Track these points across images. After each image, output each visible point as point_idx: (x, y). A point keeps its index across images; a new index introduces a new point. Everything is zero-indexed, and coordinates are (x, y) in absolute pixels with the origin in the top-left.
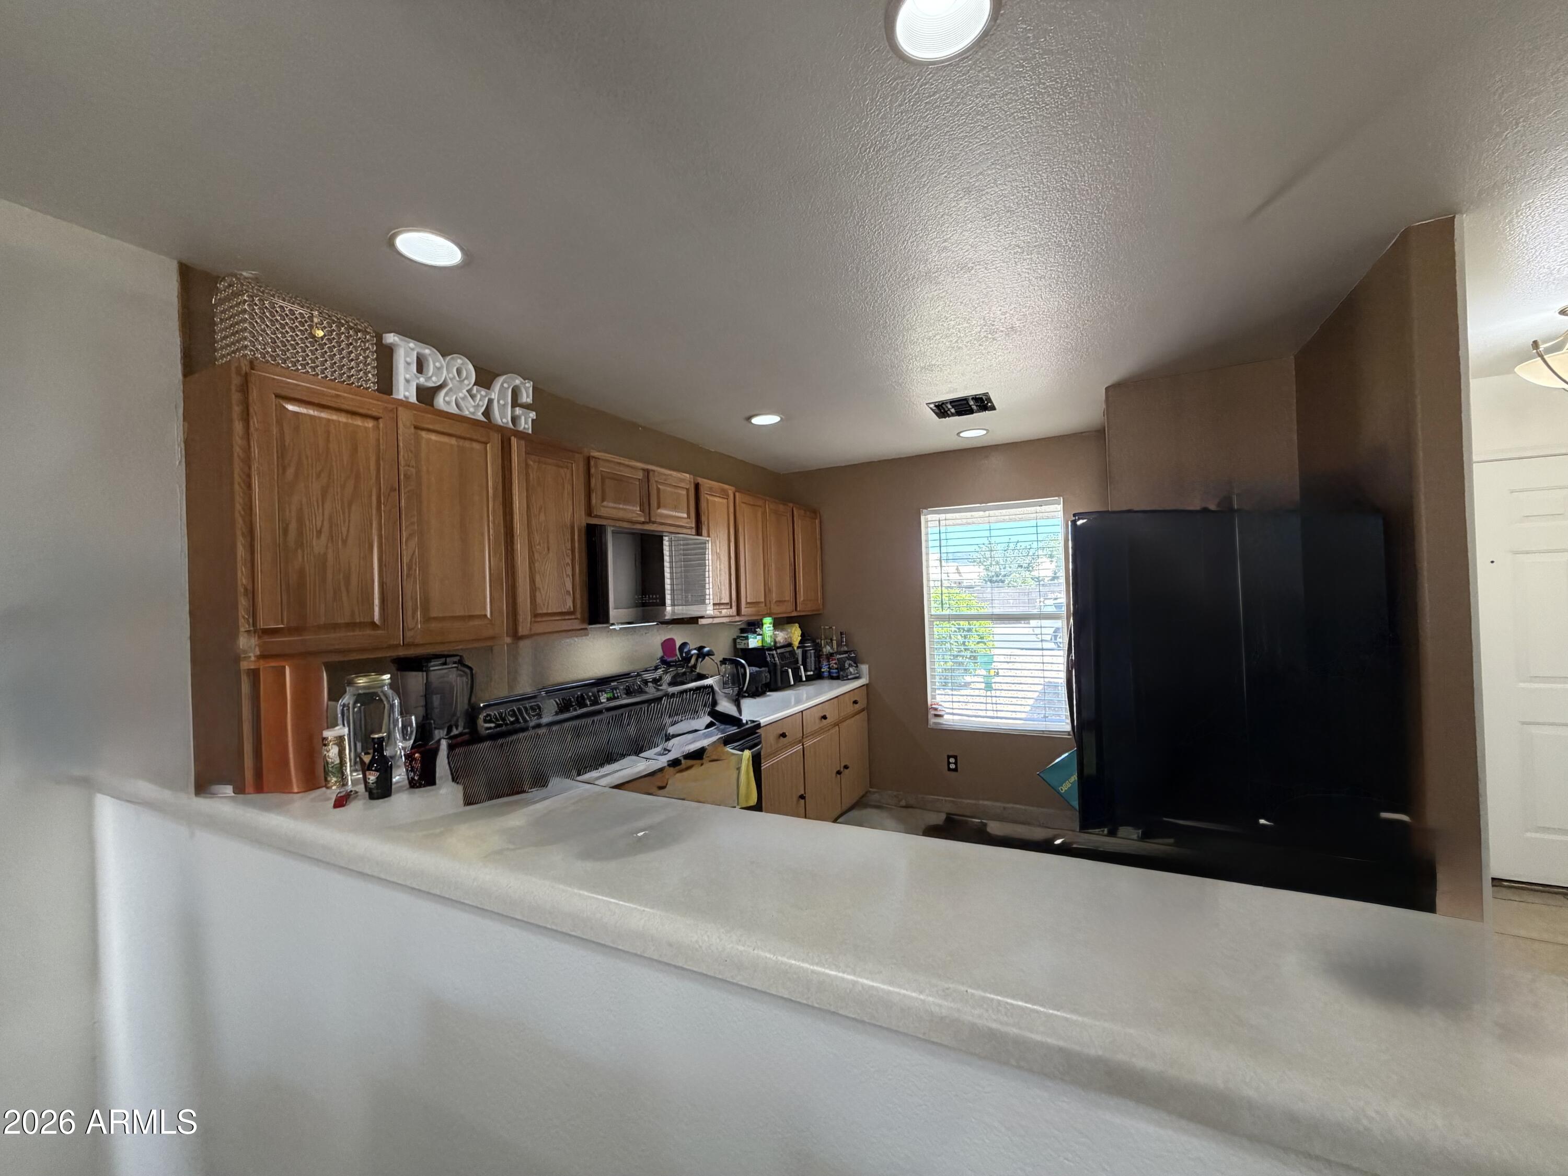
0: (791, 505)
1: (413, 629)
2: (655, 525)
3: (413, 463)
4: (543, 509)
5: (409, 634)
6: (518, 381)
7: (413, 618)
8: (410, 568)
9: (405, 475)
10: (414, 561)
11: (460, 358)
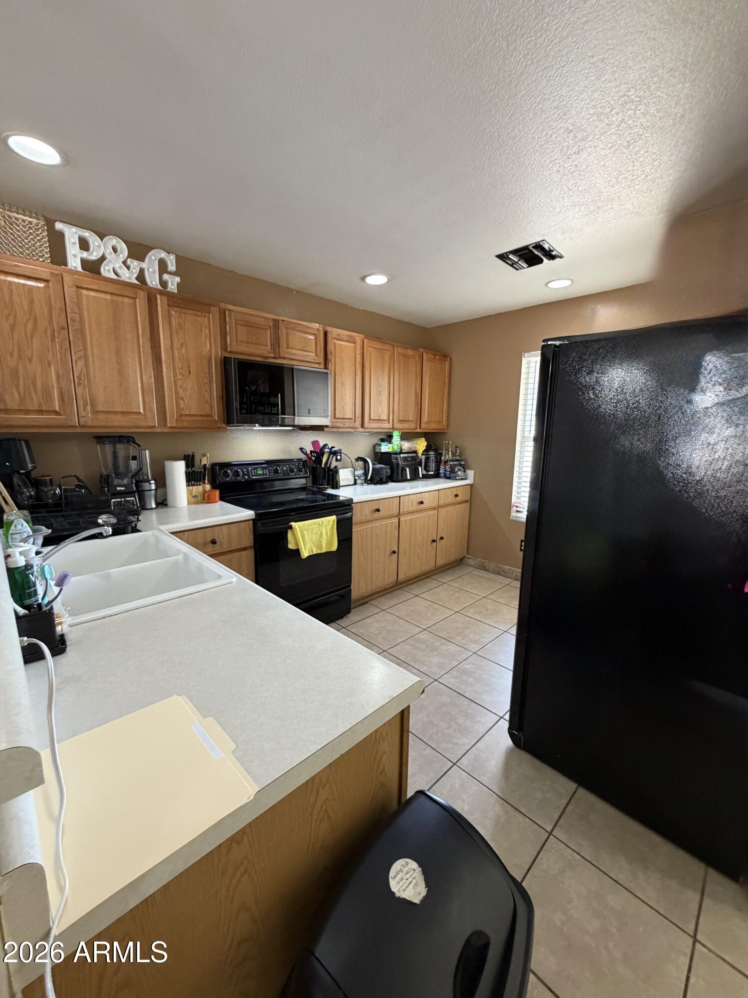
0: (421, 350)
1: (85, 417)
2: (286, 360)
3: (77, 311)
4: (184, 346)
5: (82, 420)
6: (163, 255)
7: (85, 410)
8: (79, 379)
9: (71, 319)
10: (83, 375)
11: (114, 238)
